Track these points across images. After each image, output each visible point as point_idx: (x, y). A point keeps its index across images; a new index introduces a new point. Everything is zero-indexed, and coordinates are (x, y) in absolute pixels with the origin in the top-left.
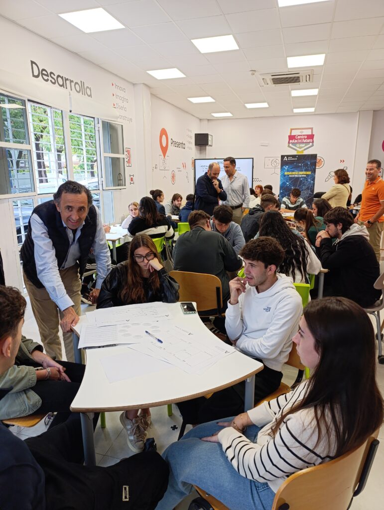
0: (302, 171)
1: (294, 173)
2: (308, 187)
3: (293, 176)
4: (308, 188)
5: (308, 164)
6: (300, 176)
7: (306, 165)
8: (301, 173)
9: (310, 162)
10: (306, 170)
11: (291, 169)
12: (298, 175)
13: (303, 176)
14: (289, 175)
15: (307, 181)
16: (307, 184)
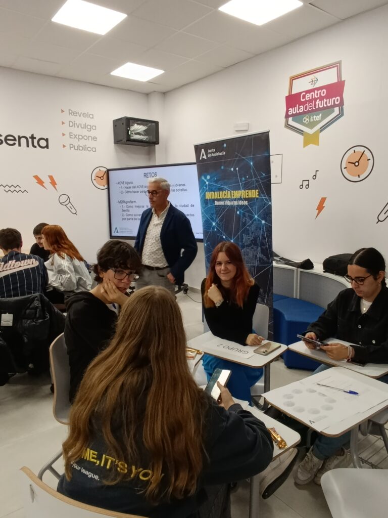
0: (238, 188)
1: (222, 195)
2: (255, 239)
3: (222, 203)
4: (254, 242)
5: (250, 167)
6: (236, 203)
7: (245, 170)
8: (237, 194)
9: (253, 159)
10: (247, 187)
11: (216, 182)
12: (231, 200)
13: (241, 203)
14: (214, 200)
15: (251, 218)
16: (253, 228)
